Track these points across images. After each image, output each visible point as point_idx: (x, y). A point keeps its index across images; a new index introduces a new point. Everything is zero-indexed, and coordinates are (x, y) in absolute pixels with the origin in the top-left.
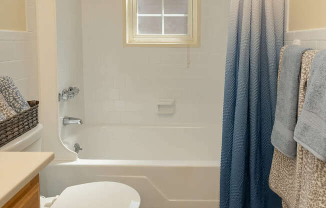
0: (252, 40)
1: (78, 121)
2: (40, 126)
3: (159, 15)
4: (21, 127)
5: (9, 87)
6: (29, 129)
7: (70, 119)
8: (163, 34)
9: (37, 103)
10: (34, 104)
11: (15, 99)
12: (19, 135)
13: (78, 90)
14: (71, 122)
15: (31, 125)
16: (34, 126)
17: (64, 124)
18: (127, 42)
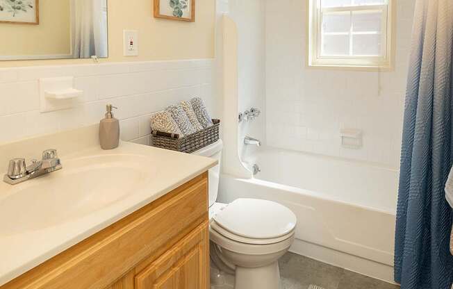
0: (436, 71)
1: (257, 143)
2: (220, 142)
3: (347, 33)
4: (205, 139)
5: (200, 107)
6: (211, 142)
7: (251, 139)
8: (351, 54)
9: (219, 121)
10: (216, 122)
11: (203, 117)
12: (204, 146)
13: (259, 112)
14: (251, 142)
15: (213, 139)
16: (215, 140)
17: (246, 144)
18: (310, 64)
